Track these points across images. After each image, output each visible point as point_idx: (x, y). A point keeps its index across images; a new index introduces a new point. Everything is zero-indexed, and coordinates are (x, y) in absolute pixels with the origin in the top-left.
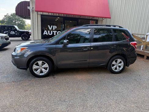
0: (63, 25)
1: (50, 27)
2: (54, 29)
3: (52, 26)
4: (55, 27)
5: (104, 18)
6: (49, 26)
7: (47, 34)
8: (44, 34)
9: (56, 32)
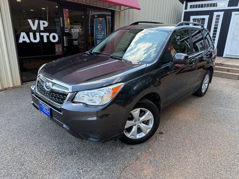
0: (61, 19)
1: (34, 24)
2: (42, 29)
3: (37, 21)
4: (44, 24)
5: (122, 8)
6: (30, 21)
7: (28, 41)
8: (21, 41)
9: (48, 34)
